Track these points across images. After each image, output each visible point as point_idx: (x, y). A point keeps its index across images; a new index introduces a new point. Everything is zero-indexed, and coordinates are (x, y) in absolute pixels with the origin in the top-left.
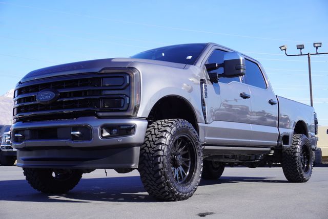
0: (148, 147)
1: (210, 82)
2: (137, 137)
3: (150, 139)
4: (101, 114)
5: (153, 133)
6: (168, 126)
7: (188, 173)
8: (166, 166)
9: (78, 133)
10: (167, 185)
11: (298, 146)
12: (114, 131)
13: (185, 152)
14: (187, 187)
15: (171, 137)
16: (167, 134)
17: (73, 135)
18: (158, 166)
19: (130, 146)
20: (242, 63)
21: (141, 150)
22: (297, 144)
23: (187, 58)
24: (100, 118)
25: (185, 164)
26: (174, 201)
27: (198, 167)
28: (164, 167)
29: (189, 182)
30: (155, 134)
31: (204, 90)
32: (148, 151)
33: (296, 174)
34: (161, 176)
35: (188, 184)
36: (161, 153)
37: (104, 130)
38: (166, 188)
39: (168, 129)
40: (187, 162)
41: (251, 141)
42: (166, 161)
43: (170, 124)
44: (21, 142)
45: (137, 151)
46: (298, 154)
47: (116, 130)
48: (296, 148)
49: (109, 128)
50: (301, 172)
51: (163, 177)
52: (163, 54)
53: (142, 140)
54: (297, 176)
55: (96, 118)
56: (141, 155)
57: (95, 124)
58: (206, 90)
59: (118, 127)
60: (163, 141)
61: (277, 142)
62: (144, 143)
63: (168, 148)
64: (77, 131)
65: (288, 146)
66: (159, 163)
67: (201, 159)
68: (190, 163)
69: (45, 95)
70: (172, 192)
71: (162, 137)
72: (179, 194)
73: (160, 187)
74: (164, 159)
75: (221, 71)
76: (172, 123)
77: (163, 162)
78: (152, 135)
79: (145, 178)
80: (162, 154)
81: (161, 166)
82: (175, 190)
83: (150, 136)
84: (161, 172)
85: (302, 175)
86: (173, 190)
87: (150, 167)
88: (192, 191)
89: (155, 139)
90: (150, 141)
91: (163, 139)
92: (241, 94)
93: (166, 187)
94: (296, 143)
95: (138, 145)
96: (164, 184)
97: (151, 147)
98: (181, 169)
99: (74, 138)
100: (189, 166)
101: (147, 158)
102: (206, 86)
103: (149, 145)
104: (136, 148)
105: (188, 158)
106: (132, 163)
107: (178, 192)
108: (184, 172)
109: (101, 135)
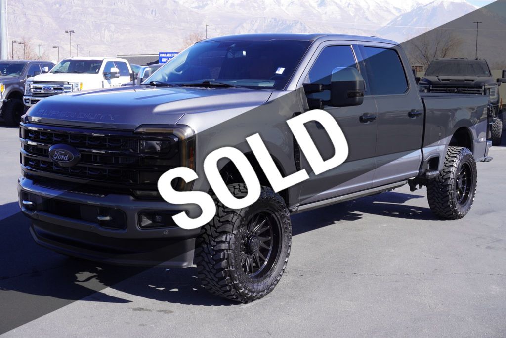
0: (208, 235)
8: (232, 263)
9: (108, 218)
10: (234, 287)
11: (453, 170)
13: (265, 229)
14: (265, 281)
15: (241, 221)
16: (235, 218)
18: (221, 265)
19: (181, 239)
20: (358, 87)
22: (452, 166)
23: (277, 72)
24: (138, 198)
28: (229, 265)
29: (269, 273)
33: (446, 209)
34: (225, 277)
36: (224, 246)
37: (143, 218)
40: (267, 243)
41: (373, 181)
42: (232, 256)
45: (191, 243)
46: (451, 182)
47: (160, 217)
48: (450, 172)
49: (149, 214)
50: (454, 206)
51: (228, 278)
53: (197, 231)
54: (447, 212)
55: (132, 198)
57: (131, 206)
59: (163, 213)
60: (229, 228)
61: (417, 172)
63: (235, 238)
64: (106, 216)
65: (436, 173)
66: (223, 259)
68: (272, 243)
69: (62, 154)
70: (241, 295)
71: (228, 222)
73: (224, 289)
74: (229, 254)
79: (205, 276)
80: (227, 248)
81: (224, 263)
84: (225, 272)
85: (455, 211)
86: (243, 292)
87: (210, 263)
88: (272, 285)
91: (229, 225)
92: (361, 117)
93: (233, 289)
94: (451, 164)
95: (192, 237)
96: (230, 286)
97: (212, 235)
99: (104, 224)
101: (206, 251)
104: (190, 240)
105: (270, 236)
106: (184, 261)
107: (250, 294)
108: (262, 256)
109: (140, 224)
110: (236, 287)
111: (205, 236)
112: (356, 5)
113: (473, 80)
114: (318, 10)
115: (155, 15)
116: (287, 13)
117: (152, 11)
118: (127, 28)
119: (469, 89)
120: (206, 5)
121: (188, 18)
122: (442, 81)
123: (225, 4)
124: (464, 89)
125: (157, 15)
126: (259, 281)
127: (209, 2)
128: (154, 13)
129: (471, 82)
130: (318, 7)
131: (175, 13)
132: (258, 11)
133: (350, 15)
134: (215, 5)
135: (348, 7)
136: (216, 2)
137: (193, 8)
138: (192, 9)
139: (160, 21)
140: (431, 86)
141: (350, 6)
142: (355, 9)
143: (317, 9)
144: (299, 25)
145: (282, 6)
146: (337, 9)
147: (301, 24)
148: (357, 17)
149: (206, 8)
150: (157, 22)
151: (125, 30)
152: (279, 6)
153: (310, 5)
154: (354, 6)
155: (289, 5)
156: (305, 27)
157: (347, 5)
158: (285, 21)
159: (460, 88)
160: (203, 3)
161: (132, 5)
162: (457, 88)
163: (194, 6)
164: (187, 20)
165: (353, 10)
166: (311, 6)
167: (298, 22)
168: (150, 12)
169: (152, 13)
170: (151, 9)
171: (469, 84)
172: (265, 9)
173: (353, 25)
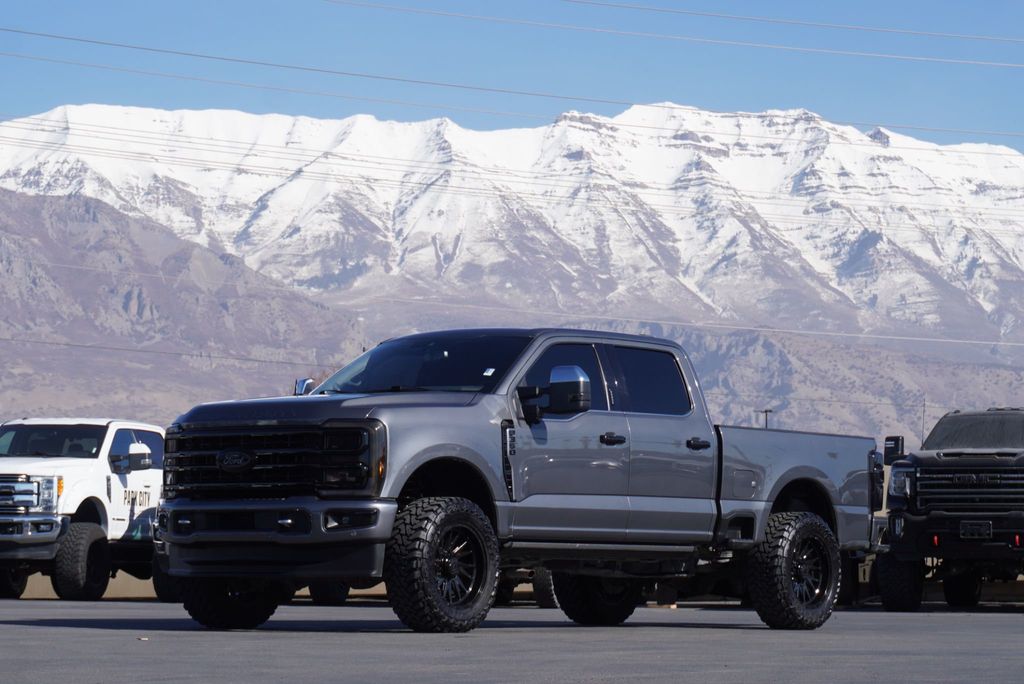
0: (399, 545)
1: (523, 423)
2: (381, 528)
3: (403, 532)
4: (324, 493)
5: (408, 521)
6: (432, 510)
7: (470, 589)
8: (425, 573)
9: (289, 521)
10: (428, 605)
12: (345, 519)
13: (466, 553)
14: (465, 611)
15: (436, 529)
16: (430, 524)
17: (282, 526)
18: (414, 575)
19: (370, 543)
20: (582, 389)
21: (387, 549)
23: (485, 374)
24: (324, 498)
25: (465, 573)
26: (441, 631)
27: (488, 579)
28: (422, 575)
29: (470, 604)
30: (411, 523)
31: (508, 439)
32: (398, 550)
33: (779, 608)
34: (418, 591)
35: (468, 607)
36: (418, 554)
37: (330, 519)
38: (427, 610)
39: (432, 516)
40: (469, 570)
41: (627, 531)
42: (426, 566)
43: (435, 508)
44: (189, 534)
45: (380, 549)
46: (780, 561)
47: (347, 518)
48: (776, 546)
49: (336, 514)
51: (421, 591)
52: (446, 353)
53: (388, 534)
55: (316, 497)
56: (387, 557)
57: (316, 507)
58: (513, 440)
59: (351, 513)
60: (423, 535)
61: (711, 533)
62: (393, 538)
63: (429, 546)
64: (287, 519)
66: (415, 569)
67: (495, 565)
68: (475, 572)
69: (234, 458)
70: (437, 617)
71: (421, 529)
72: (448, 621)
73: (415, 607)
74: (422, 564)
75: (545, 401)
76: (439, 506)
77: (420, 569)
78: (406, 524)
80: (420, 556)
81: (417, 574)
82: (442, 613)
83: (402, 527)
84: (418, 585)
85: (792, 612)
86: (438, 613)
87: (401, 576)
89: (409, 532)
90: (402, 535)
91: (423, 532)
92: (602, 437)
93: (427, 607)
95: (382, 541)
96: (423, 603)
97: (403, 544)
98: (457, 581)
99: (284, 529)
100: (474, 578)
101: (397, 562)
102: (512, 433)
103: (400, 542)
104: (378, 545)
105: (472, 563)
106: (373, 569)
107: (447, 618)
108: (463, 587)
109: (326, 526)
110: (430, 604)
111: (398, 537)
112: (1003, 265)
113: (1014, 455)
114: (840, 289)
115: (140, 313)
116: (707, 300)
117: (128, 296)
118: (16, 371)
119: (1006, 476)
120: (361, 269)
121: (282, 326)
122: (944, 458)
123: (439, 267)
124: (993, 475)
125: (147, 313)
126: (458, 609)
127: (369, 261)
128: (134, 305)
129: (1011, 458)
130: (839, 275)
131: (225, 306)
132: (582, 295)
133: (980, 309)
134: (396, 271)
135: (969, 273)
136: (402, 260)
137: (301, 283)
138: (296, 288)
139: (158, 337)
140: (919, 469)
141: (978, 272)
142: (999, 282)
143: (833, 284)
144: (758, 354)
145: (685, 273)
146: (921, 283)
147: (768, 346)
148: (1009, 318)
149: (358, 283)
150: (146, 343)
151: (11, 376)
152: (672, 273)
153: (802, 268)
154: (995, 270)
155: (714, 269)
156: (784, 362)
157: (963, 266)
158: (700, 337)
159: (983, 472)
160: (344, 262)
161: (40, 272)
162: (975, 472)
163: (304, 273)
164: (277, 333)
165: (994, 287)
166: (808, 271)
167: (754, 340)
168: (117, 302)
169: (126, 307)
170: (124, 290)
171: (1005, 464)
172: (610, 285)
173: (994, 351)
